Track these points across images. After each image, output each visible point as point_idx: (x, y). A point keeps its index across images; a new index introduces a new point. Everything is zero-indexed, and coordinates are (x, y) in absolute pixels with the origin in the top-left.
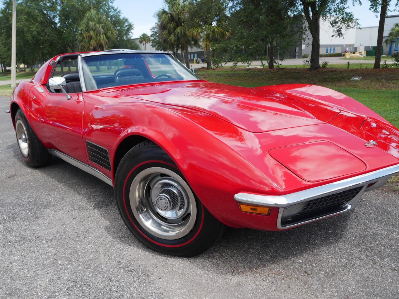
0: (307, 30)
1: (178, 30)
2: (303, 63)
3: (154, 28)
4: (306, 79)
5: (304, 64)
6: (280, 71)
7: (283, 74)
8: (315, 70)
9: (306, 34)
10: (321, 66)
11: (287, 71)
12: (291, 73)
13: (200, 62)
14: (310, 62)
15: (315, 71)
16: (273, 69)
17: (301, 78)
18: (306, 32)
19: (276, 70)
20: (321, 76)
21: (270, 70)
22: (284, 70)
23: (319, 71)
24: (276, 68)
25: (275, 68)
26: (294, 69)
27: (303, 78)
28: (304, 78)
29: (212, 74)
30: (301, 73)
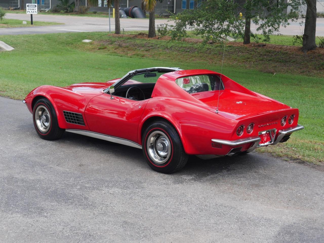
0: (301, 3)
2: (293, 39)
4: (297, 63)
5: (294, 41)
6: (260, 48)
7: (264, 53)
8: (308, 50)
9: (299, 9)
10: (318, 46)
11: (270, 49)
12: (276, 53)
13: (122, 16)
14: (301, 39)
15: (309, 52)
16: (250, 44)
17: (290, 62)
18: (299, 7)
19: (254, 46)
20: (317, 60)
21: (245, 45)
22: (266, 47)
23: (314, 52)
24: (254, 43)
25: (252, 43)
26: (280, 47)
27: (292, 62)
28: (294, 62)
29: (157, 45)
30: (290, 54)
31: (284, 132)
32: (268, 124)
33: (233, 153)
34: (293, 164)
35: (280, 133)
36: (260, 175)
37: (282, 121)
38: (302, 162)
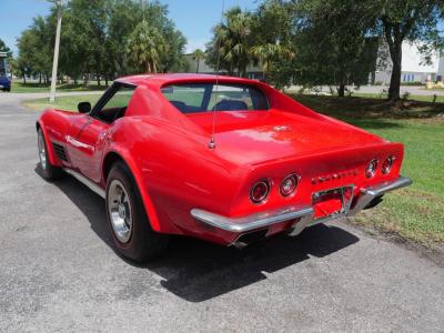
1: (237, 47)
3: (209, 44)
5: (380, 94)
6: (352, 100)
10: (402, 97)
14: (388, 92)
16: (343, 97)
21: (340, 98)
22: (357, 99)
24: (347, 97)
31: (372, 193)
32: (335, 176)
33: (243, 244)
34: (386, 246)
35: (364, 194)
36: (316, 275)
37: (368, 168)
38: (401, 241)
